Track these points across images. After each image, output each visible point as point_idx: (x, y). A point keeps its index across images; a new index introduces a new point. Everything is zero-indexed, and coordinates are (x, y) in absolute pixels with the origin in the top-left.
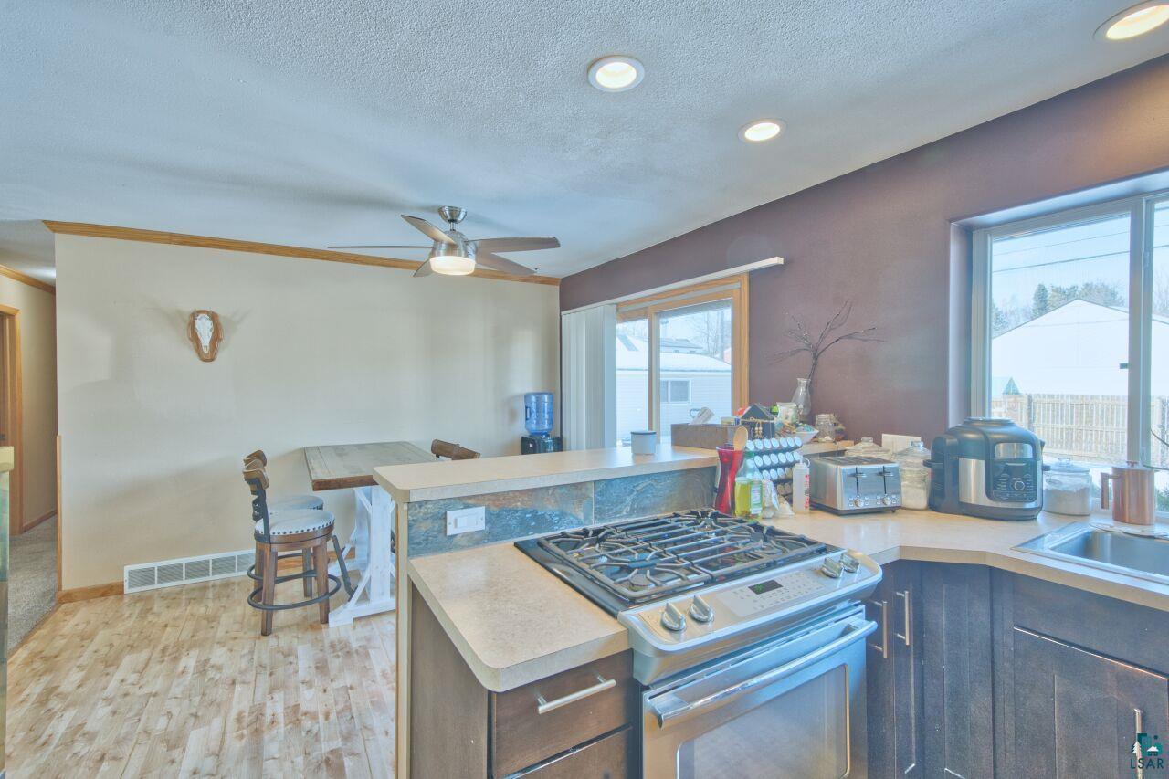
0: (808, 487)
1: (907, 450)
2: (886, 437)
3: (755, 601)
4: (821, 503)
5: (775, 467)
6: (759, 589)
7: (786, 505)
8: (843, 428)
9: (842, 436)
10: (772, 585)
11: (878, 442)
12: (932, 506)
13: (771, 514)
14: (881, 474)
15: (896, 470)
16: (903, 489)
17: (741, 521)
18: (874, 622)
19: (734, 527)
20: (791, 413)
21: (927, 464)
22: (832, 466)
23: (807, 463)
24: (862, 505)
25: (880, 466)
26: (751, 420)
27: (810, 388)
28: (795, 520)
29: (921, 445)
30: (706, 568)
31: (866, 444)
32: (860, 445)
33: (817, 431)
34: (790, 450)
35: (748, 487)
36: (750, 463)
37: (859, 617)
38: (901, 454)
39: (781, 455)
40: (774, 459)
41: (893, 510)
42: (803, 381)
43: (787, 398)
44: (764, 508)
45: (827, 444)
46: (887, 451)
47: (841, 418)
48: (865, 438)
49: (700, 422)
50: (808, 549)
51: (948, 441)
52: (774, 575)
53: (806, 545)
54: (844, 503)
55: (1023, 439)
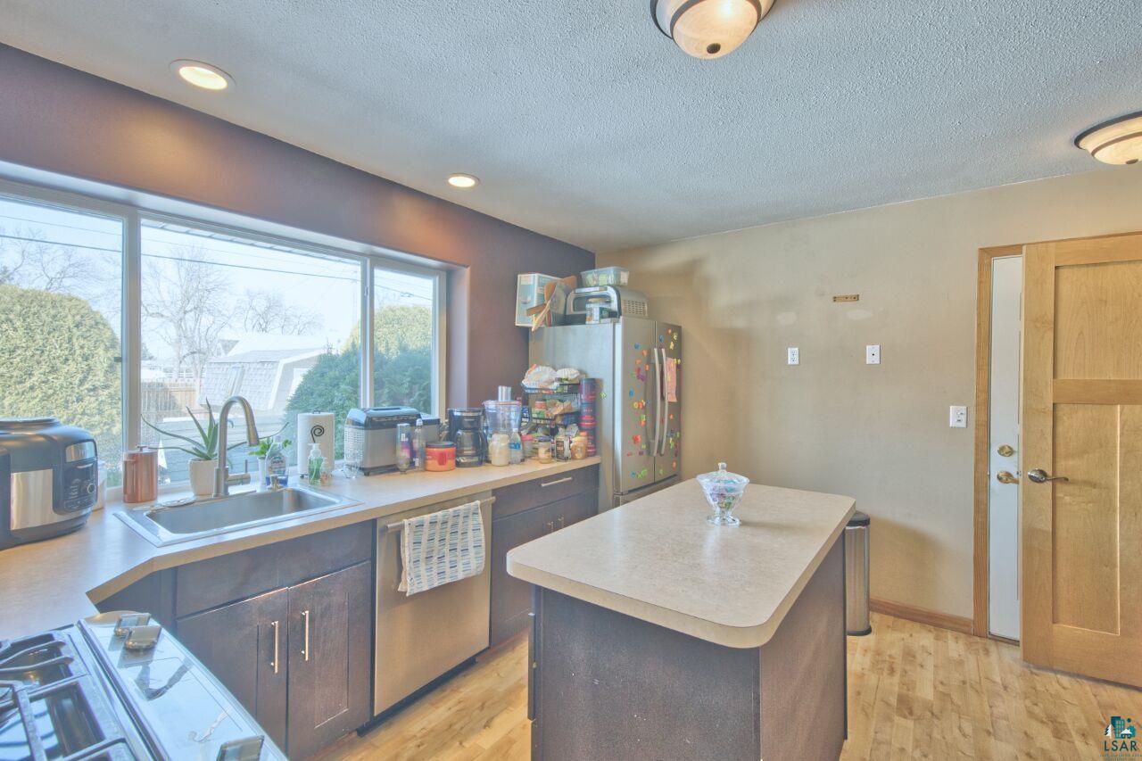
55: (78, 441)
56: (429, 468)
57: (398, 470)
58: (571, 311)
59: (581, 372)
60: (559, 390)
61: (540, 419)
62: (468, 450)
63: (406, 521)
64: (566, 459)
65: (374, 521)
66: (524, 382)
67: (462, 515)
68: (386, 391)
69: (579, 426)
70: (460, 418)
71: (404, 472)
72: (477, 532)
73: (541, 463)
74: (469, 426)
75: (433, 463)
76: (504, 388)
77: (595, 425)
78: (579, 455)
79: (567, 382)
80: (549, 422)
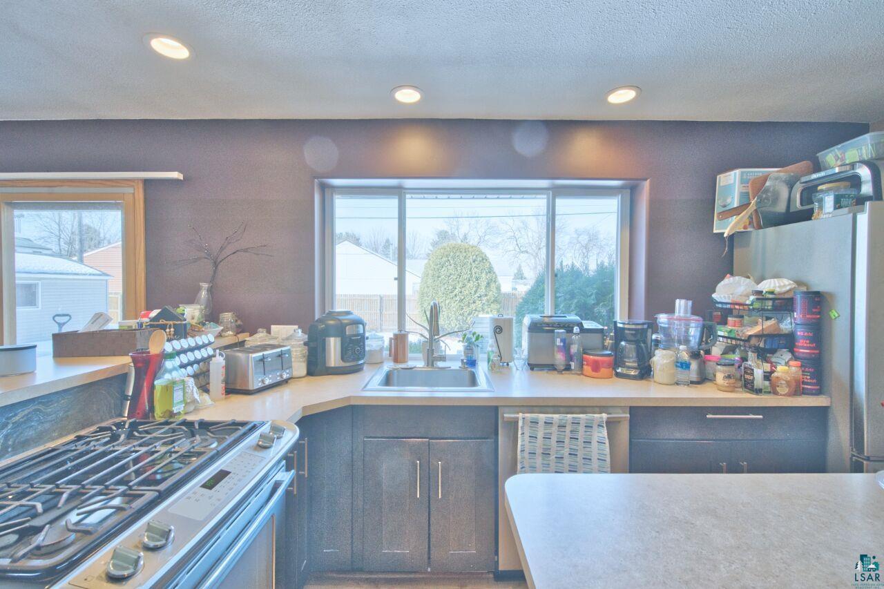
0: (224, 376)
1: (291, 336)
2: (274, 328)
3: (210, 498)
4: (235, 387)
5: (191, 364)
6: (210, 485)
7: (206, 396)
8: (242, 323)
9: (241, 330)
10: (222, 475)
11: (269, 332)
12: (310, 373)
13: (192, 408)
14: (279, 356)
15: (289, 352)
16: (293, 364)
17: (167, 423)
18: (293, 471)
19: (162, 431)
20: (197, 314)
21: (305, 344)
22: (240, 355)
23: (222, 356)
24: (268, 382)
25: (279, 350)
26: (161, 322)
27: (210, 290)
28: (215, 409)
29: (300, 331)
30: (149, 485)
31: (261, 335)
32: (257, 336)
33: (222, 328)
34: (204, 346)
35: (169, 388)
36: (169, 364)
37: (282, 471)
38: (288, 339)
39: (196, 352)
40: (191, 356)
41: (286, 382)
42: (205, 286)
43: (191, 301)
44: (187, 404)
45: (230, 338)
46: (276, 338)
47: (239, 315)
48: (260, 329)
49: (94, 328)
50: (242, 430)
51: (319, 327)
52: (220, 465)
53: (240, 428)
54: (255, 383)
55: (358, 322)
56: (584, 373)
57: (555, 369)
58: (797, 205)
59: (799, 283)
60: (757, 305)
61: (732, 338)
62: (631, 362)
63: (521, 415)
64: (759, 391)
65: (496, 408)
66: (714, 296)
67: (583, 423)
68: (576, 301)
69: (792, 351)
70: (623, 329)
71: (560, 372)
72: (602, 446)
73: (719, 390)
74: (633, 339)
75: (587, 369)
76: (683, 302)
77: (820, 353)
78: (783, 390)
79: (771, 296)
80: (742, 343)
